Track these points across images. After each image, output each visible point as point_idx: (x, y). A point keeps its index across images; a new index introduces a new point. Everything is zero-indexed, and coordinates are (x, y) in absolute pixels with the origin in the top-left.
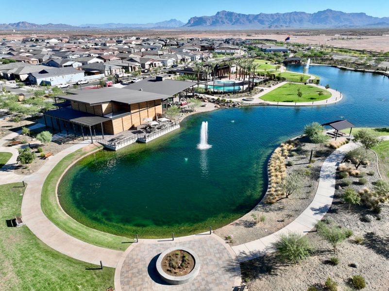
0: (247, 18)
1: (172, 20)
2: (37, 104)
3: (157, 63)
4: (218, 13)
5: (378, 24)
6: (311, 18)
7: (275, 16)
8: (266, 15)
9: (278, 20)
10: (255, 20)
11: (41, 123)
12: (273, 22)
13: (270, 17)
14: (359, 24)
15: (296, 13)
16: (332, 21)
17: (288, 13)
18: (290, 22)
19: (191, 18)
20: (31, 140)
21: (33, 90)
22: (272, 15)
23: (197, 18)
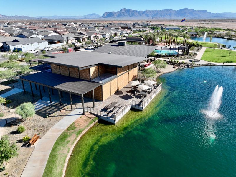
0: (138, 13)
1: (93, 14)
2: (12, 68)
3: (99, 36)
4: (121, 10)
5: (215, 17)
6: (176, 13)
7: (155, 12)
8: (150, 11)
9: (157, 14)
10: (143, 14)
11: (17, 88)
12: (154, 15)
13: (152, 12)
14: (204, 17)
15: (167, 10)
16: (188, 15)
17: (162, 10)
18: (164, 16)
19: (105, 13)
20: (8, 111)
21: (7, 55)
22: (153, 11)
23: (109, 13)
